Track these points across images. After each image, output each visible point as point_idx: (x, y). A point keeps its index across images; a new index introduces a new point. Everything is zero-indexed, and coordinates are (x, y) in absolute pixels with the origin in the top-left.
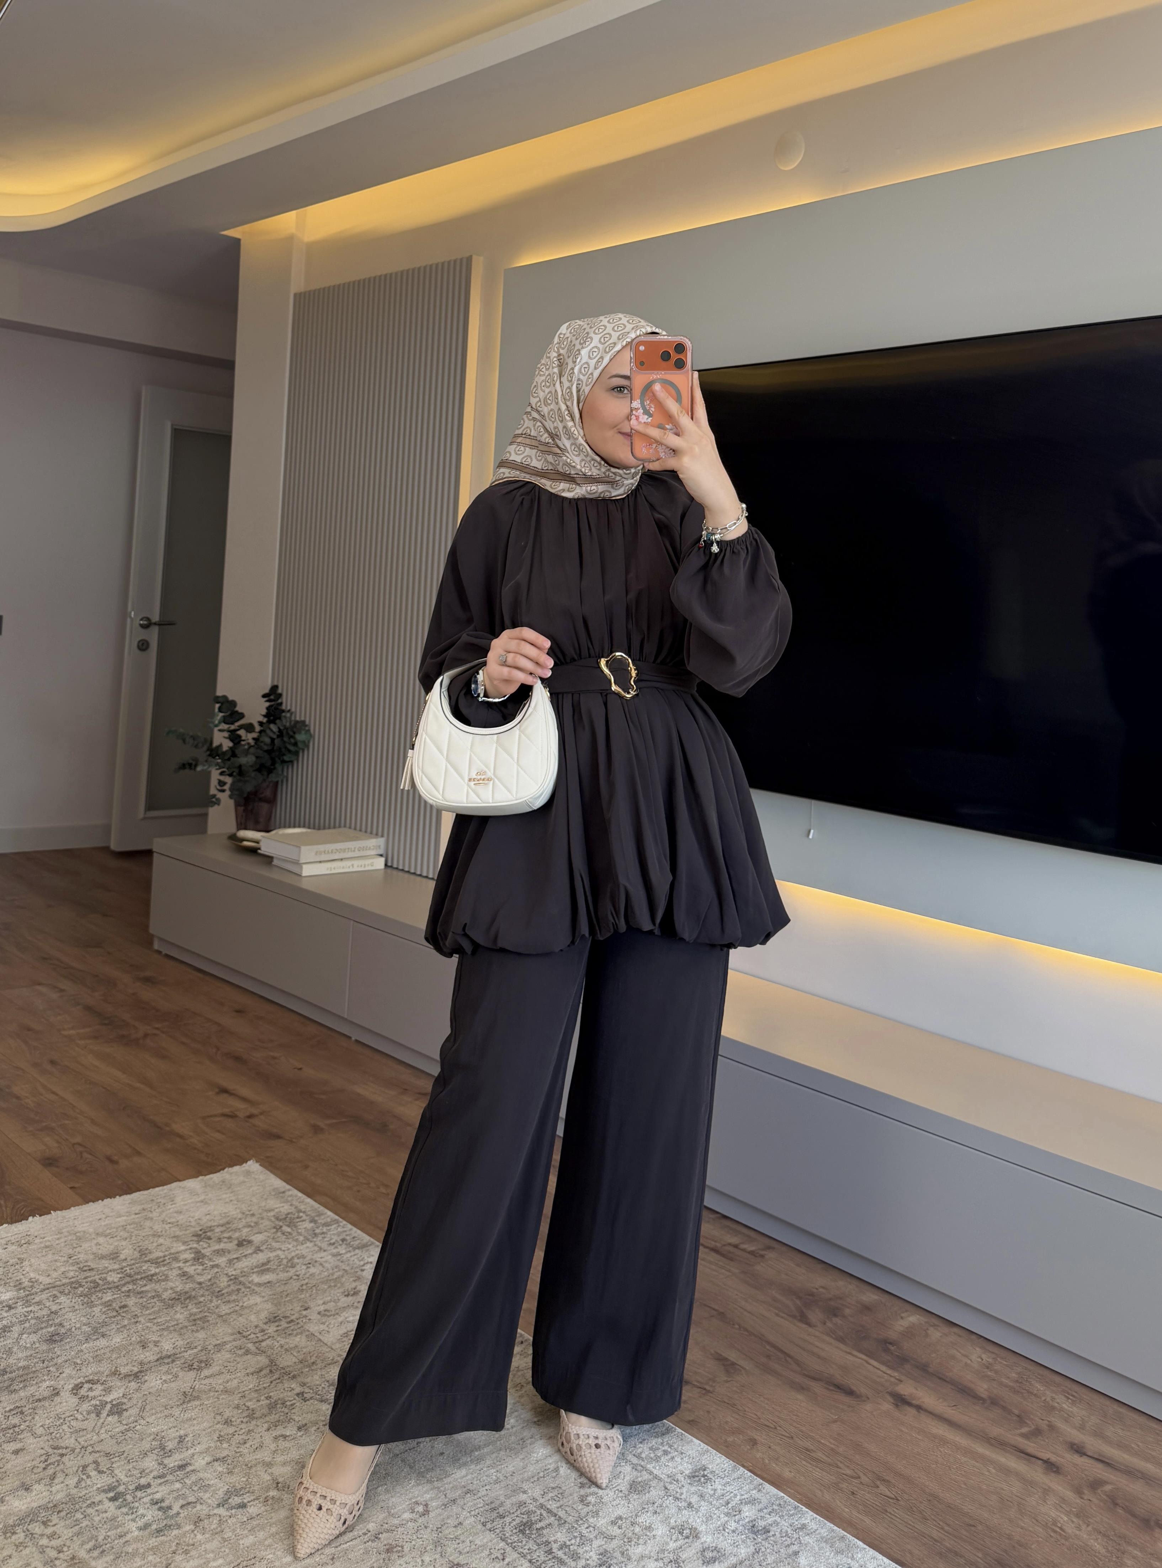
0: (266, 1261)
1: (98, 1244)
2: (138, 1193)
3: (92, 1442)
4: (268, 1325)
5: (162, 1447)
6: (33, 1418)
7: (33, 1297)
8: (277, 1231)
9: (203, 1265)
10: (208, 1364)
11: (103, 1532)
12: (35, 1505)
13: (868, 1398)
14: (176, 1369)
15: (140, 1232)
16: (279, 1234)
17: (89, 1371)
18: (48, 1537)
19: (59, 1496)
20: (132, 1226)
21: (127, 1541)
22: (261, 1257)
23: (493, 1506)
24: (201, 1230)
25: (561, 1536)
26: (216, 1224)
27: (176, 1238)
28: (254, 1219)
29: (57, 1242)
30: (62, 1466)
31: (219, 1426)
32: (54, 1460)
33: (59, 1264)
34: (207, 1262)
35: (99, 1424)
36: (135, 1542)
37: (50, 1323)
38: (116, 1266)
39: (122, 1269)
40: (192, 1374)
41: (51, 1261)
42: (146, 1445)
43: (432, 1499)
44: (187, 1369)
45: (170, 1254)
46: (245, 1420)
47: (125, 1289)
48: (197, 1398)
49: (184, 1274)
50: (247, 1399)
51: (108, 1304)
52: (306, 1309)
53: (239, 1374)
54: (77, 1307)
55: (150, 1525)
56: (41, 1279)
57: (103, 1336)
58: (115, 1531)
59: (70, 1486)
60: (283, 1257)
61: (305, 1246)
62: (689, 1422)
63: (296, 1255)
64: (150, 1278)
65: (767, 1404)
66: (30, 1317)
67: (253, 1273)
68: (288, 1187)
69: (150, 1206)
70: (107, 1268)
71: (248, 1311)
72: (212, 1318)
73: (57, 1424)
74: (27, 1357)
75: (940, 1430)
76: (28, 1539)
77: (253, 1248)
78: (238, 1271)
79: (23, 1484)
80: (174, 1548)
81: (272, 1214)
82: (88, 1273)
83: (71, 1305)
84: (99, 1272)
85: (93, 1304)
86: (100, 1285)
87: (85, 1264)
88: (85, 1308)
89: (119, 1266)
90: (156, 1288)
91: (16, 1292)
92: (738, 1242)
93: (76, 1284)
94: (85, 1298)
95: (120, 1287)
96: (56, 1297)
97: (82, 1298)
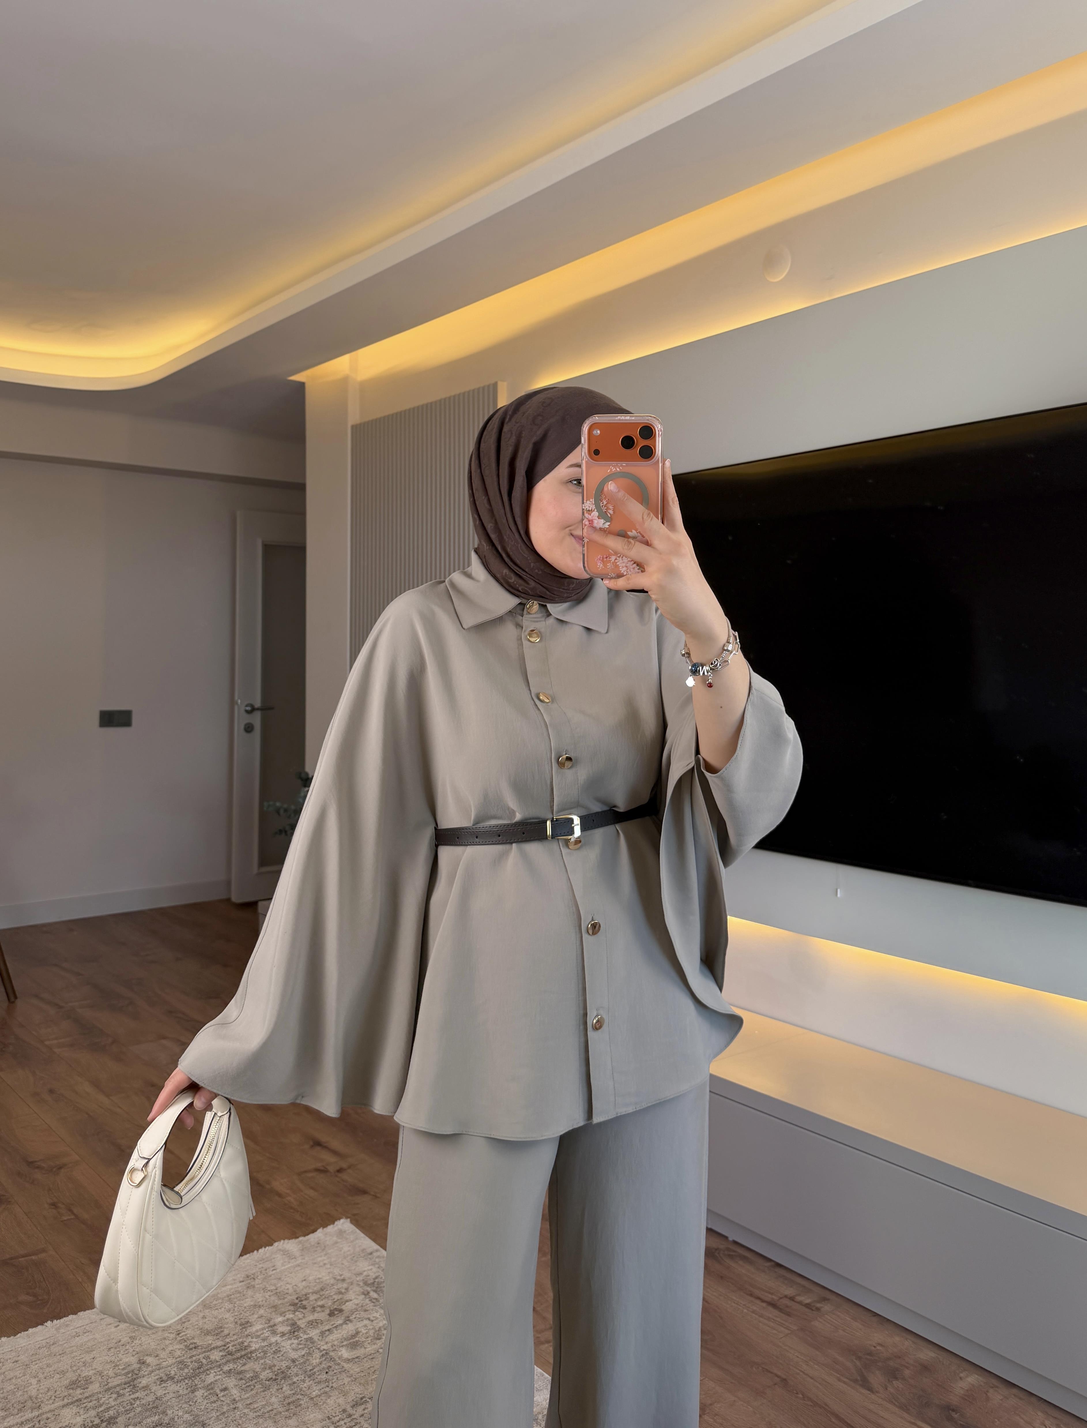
0: (355, 1332)
1: (204, 1318)
7: (140, 1381)
8: (366, 1298)
9: (298, 1339)
15: (243, 1302)
16: (368, 1301)
20: (236, 1296)
22: (350, 1328)
24: (297, 1299)
26: (311, 1291)
27: (275, 1308)
28: (345, 1285)
34: (301, 1335)
38: (219, 1343)
39: (225, 1346)
47: (226, 1368)
51: (210, 1387)
60: (370, 1327)
64: (249, 1355)
67: (342, 1346)
69: (253, 1272)
70: (211, 1345)
71: (337, 1393)
72: (304, 1402)
77: (343, 1318)
78: (330, 1344)
81: (361, 1278)
82: (193, 1352)
83: (176, 1389)
84: (203, 1350)
85: (196, 1387)
86: (204, 1365)
87: (191, 1341)
88: (189, 1393)
89: (222, 1342)
90: (255, 1367)
91: (125, 1377)
92: (794, 1294)
93: (182, 1364)
94: (189, 1381)
95: (222, 1367)
96: (162, 1381)
97: (186, 1381)
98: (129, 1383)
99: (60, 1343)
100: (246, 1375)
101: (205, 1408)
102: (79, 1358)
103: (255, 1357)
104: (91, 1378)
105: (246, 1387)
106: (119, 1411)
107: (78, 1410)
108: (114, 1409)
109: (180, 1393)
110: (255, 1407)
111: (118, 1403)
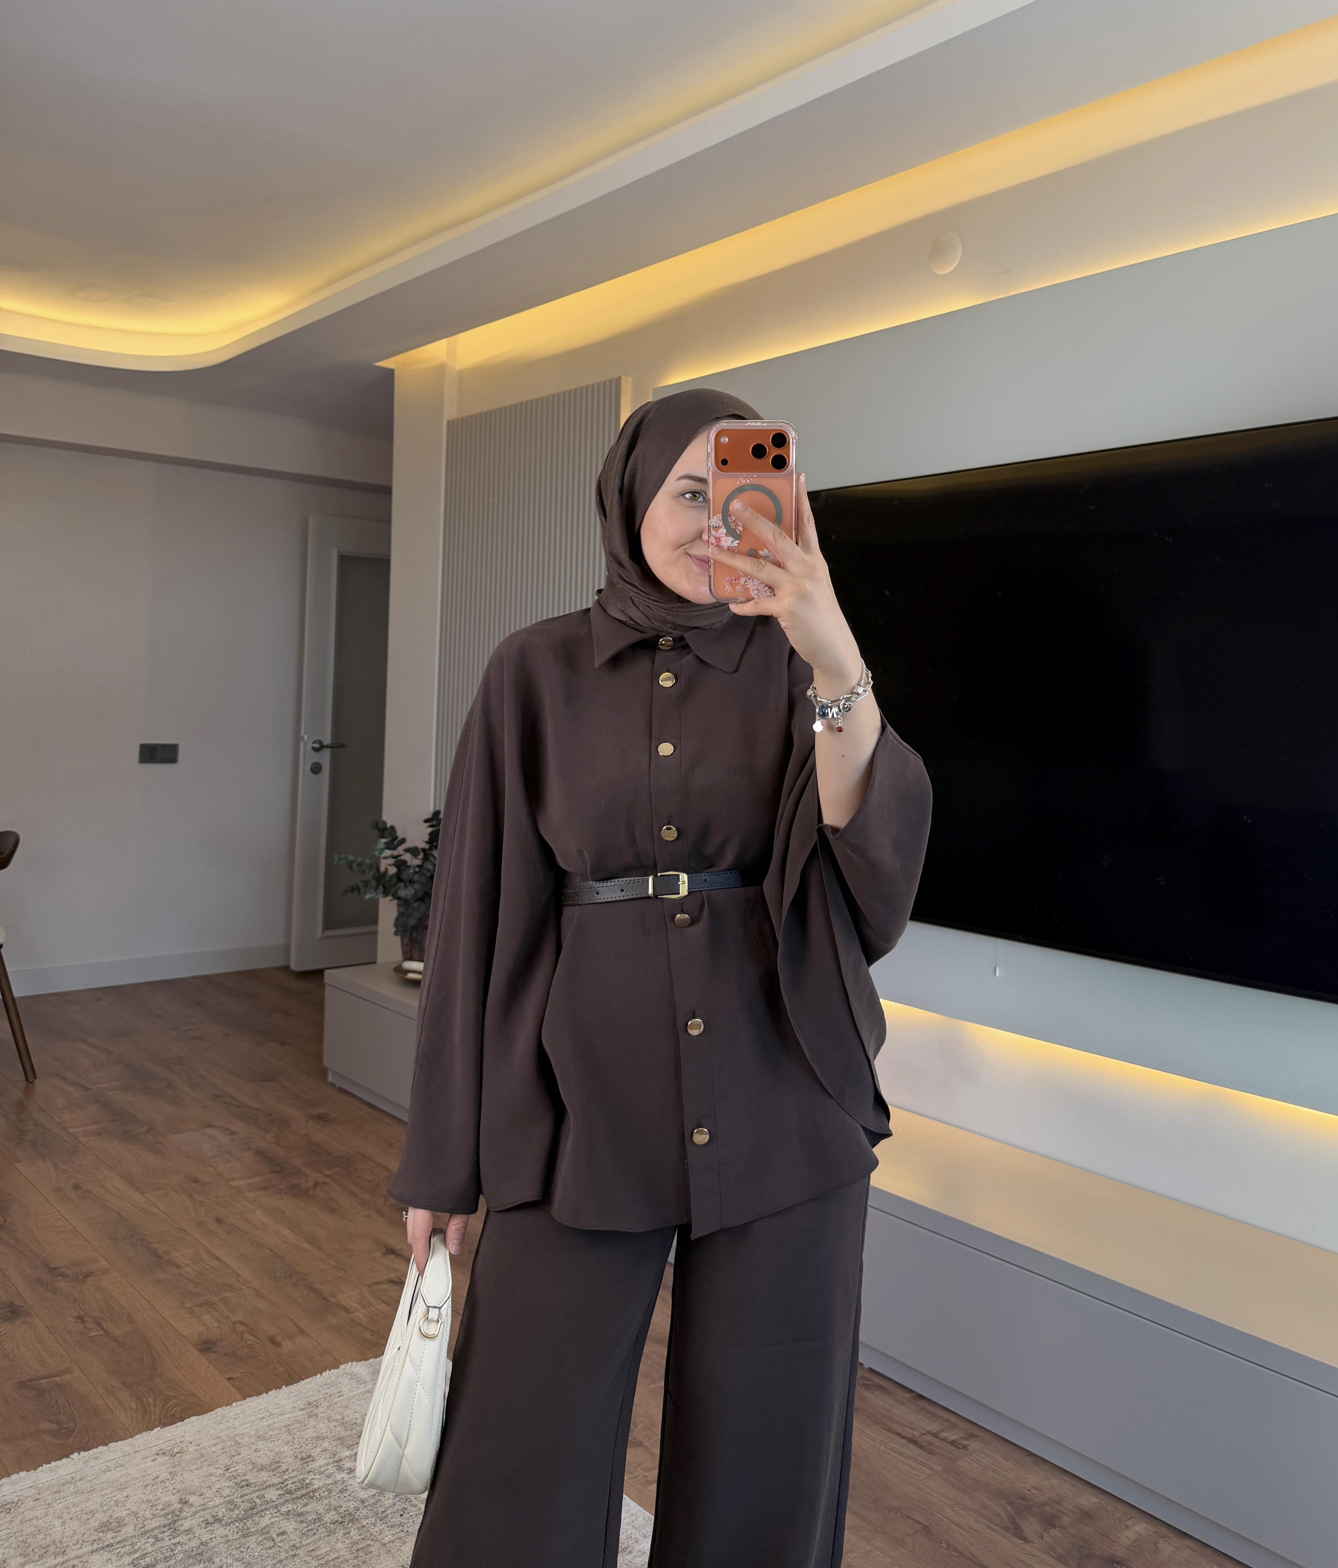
82: (245, 1490)
83: (225, 1533)
84: (257, 1488)
85: (248, 1531)
86: (258, 1505)
87: (243, 1478)
88: (239, 1538)
89: (279, 1479)
90: (318, 1508)
91: (164, 1518)
92: (938, 1430)
93: (231, 1504)
94: (240, 1523)
95: (279, 1507)
96: (208, 1523)
97: (237, 1524)
98: (168, 1526)
99: (90, 1479)
100: (308, 1517)
101: (259, 1555)
102: (110, 1496)
103: (318, 1497)
104: (124, 1520)
105: (308, 1530)
106: (158, 1558)
107: (110, 1557)
108: (152, 1556)
109: (230, 1537)
110: (318, 1555)
111: (156, 1548)
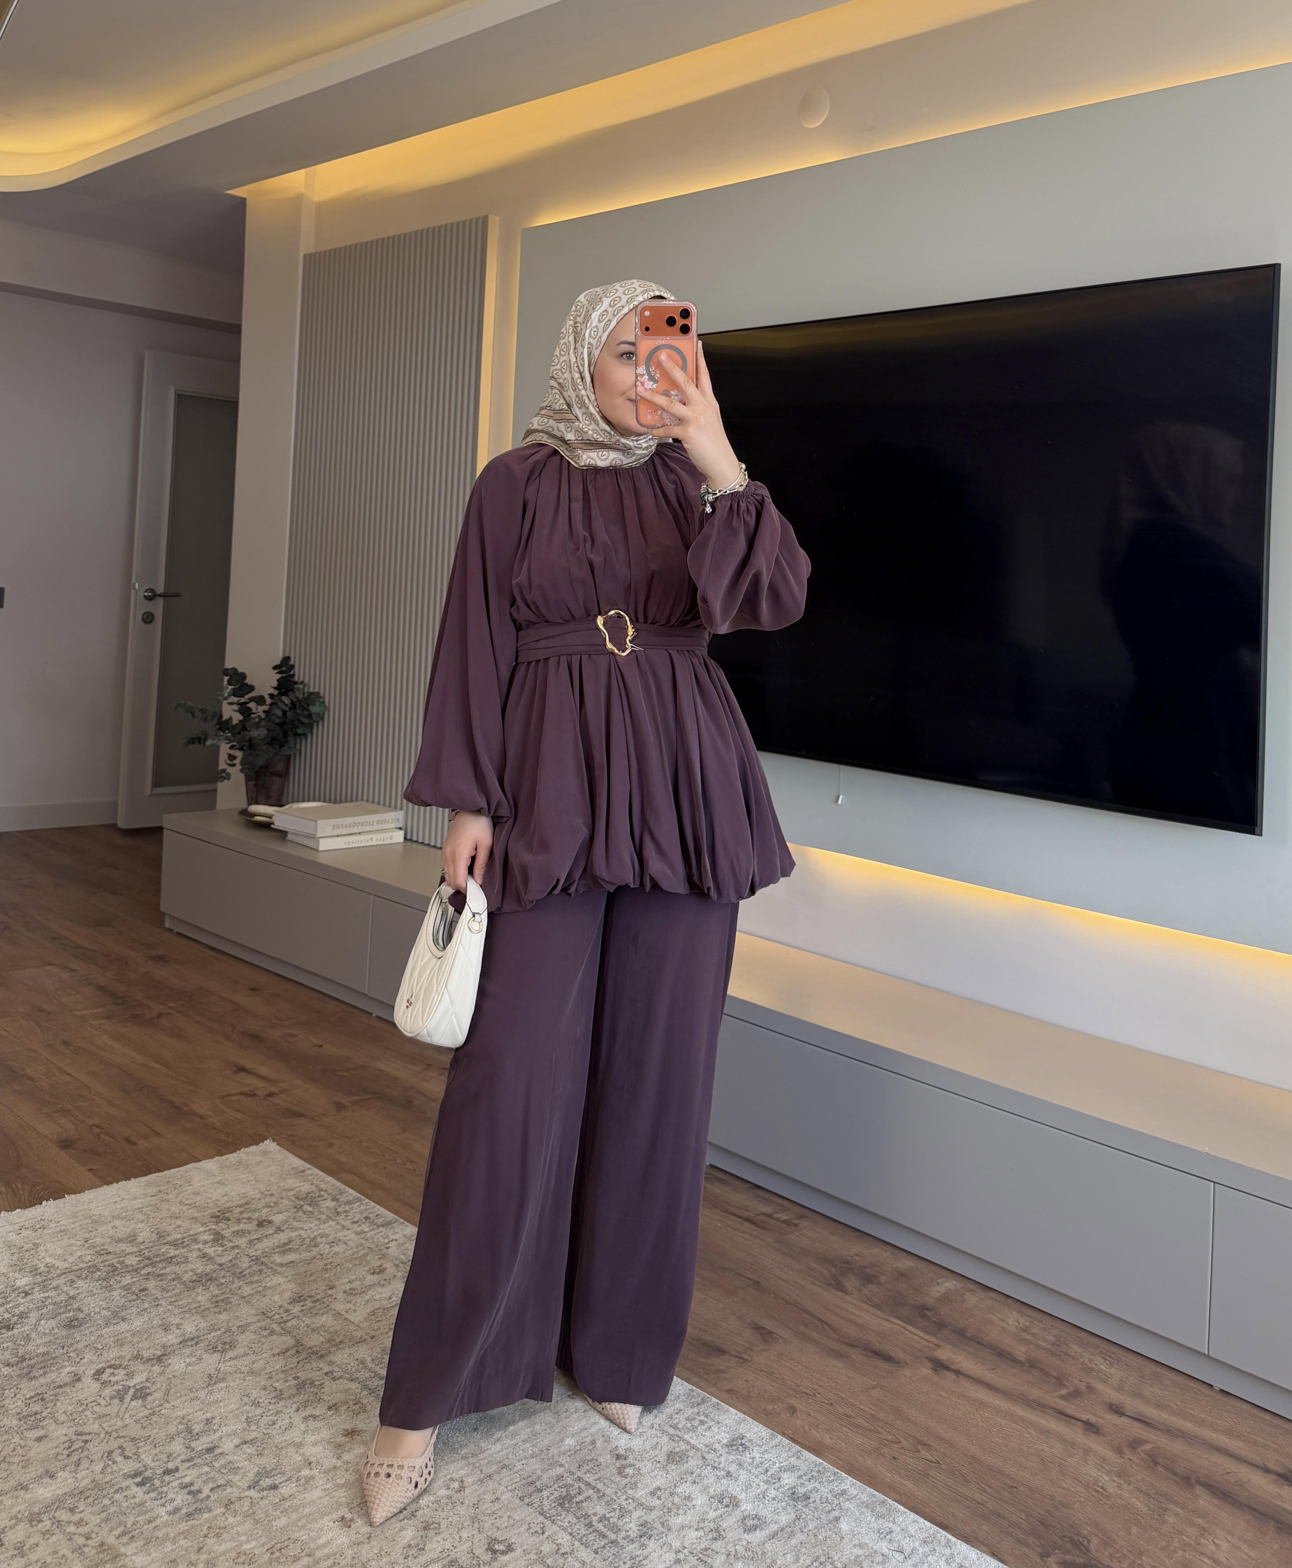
0: (287, 1241)
1: (114, 1227)
2: (154, 1175)
3: (116, 1428)
4: (293, 1305)
5: (189, 1430)
6: (55, 1405)
7: (49, 1282)
8: (298, 1211)
9: (223, 1246)
10: (232, 1346)
11: (132, 1518)
12: (60, 1492)
13: (907, 1364)
14: (200, 1352)
15: (157, 1214)
16: (300, 1213)
17: (111, 1355)
18: (76, 1524)
19: (83, 1484)
20: (149, 1209)
21: (157, 1527)
22: (283, 1237)
23: (530, 1480)
24: (219, 1211)
25: (600, 1509)
26: (234, 1205)
27: (195, 1219)
28: (273, 1199)
29: (73, 1226)
30: (86, 1453)
31: (247, 1408)
32: (78, 1446)
33: (75, 1248)
34: (227, 1243)
35: (123, 1409)
36: (165, 1527)
37: (69, 1308)
38: (134, 1249)
39: (140, 1252)
40: (217, 1356)
41: (67, 1246)
42: (172, 1429)
43: (467, 1475)
44: (211, 1351)
45: (190, 1235)
46: (273, 1401)
47: (144, 1272)
48: (223, 1380)
49: (205, 1255)
50: (274, 1379)
51: (127, 1288)
52: (331, 1288)
53: (264, 1355)
54: (95, 1291)
55: (180, 1509)
56: (58, 1264)
57: (124, 1319)
58: (143, 1517)
59: (96, 1472)
60: (306, 1236)
61: (327, 1225)
62: (728, 1391)
63: (319, 1235)
64: (169, 1260)
65: (806, 1372)
66: (47, 1303)
67: (275, 1253)
68: (308, 1166)
69: (166, 1188)
70: (124, 1251)
71: (271, 1292)
72: (234, 1300)
73: (80, 1410)
74: (46, 1343)
75: (980, 1394)
76: (54, 1526)
77: (274, 1228)
78: (260, 1251)
79: (47, 1472)
80: (205, 1532)
81: (292, 1193)
82: (105, 1257)
83: (89, 1289)
84: (116, 1256)
85: (111, 1288)
86: (118, 1268)
87: (102, 1248)
88: (104, 1292)
89: (137, 1248)
90: (175, 1270)
92: (772, 1212)
93: (93, 1267)
94: (103, 1282)
95: (138, 1270)
97: (100, 1282)
100: (166, 1277)
103: (175, 1262)
105: (168, 1287)
110: (180, 1304)
111: (27, 1300)
